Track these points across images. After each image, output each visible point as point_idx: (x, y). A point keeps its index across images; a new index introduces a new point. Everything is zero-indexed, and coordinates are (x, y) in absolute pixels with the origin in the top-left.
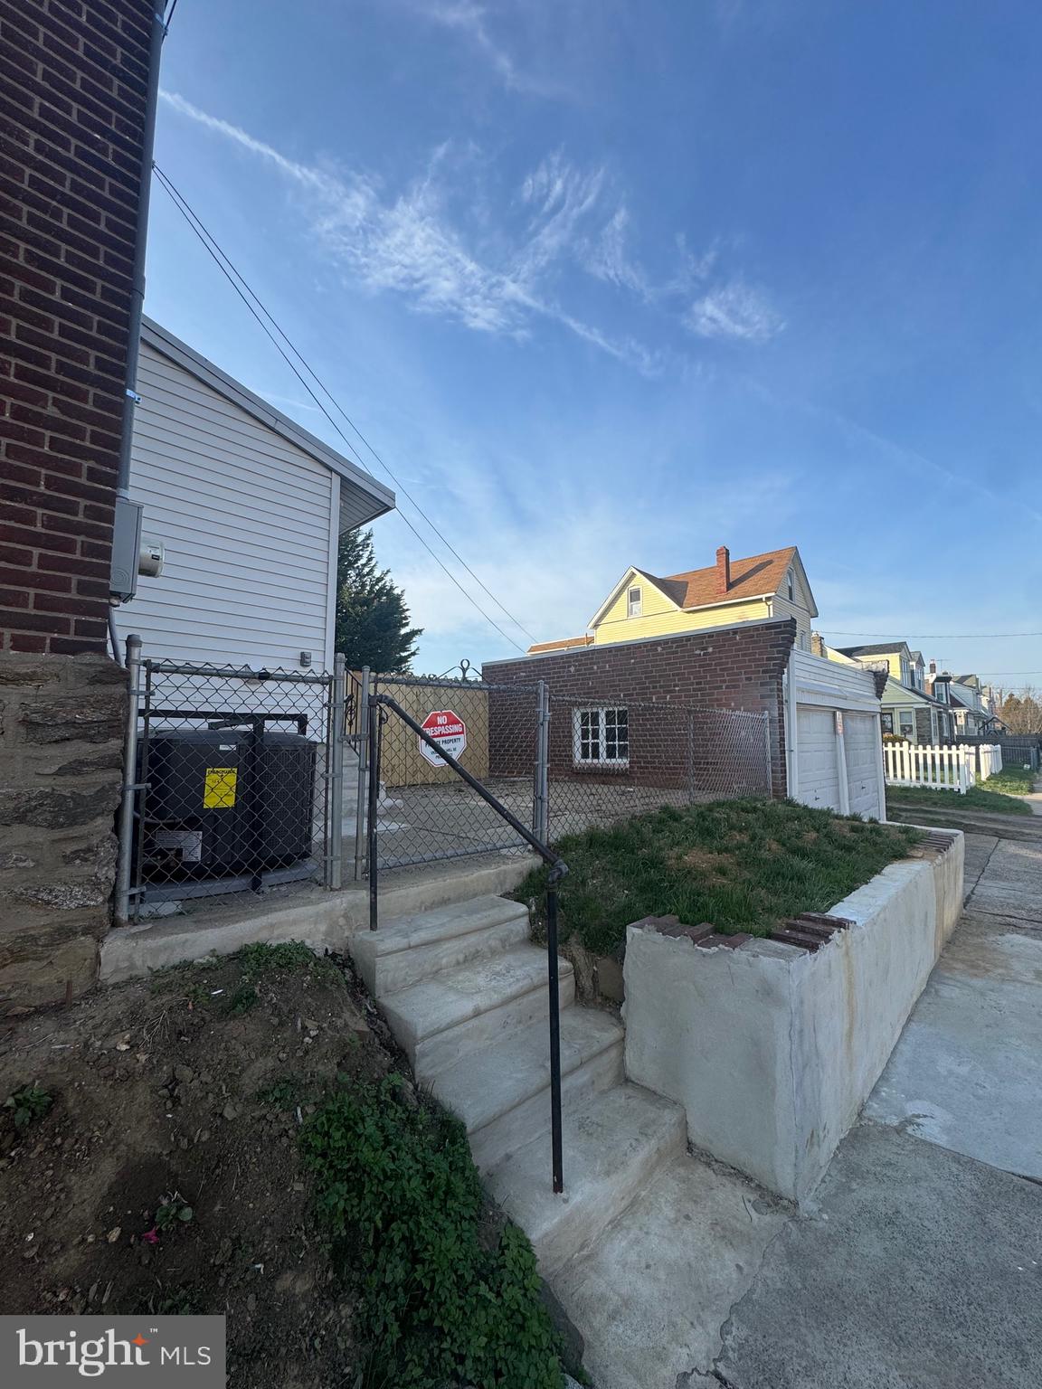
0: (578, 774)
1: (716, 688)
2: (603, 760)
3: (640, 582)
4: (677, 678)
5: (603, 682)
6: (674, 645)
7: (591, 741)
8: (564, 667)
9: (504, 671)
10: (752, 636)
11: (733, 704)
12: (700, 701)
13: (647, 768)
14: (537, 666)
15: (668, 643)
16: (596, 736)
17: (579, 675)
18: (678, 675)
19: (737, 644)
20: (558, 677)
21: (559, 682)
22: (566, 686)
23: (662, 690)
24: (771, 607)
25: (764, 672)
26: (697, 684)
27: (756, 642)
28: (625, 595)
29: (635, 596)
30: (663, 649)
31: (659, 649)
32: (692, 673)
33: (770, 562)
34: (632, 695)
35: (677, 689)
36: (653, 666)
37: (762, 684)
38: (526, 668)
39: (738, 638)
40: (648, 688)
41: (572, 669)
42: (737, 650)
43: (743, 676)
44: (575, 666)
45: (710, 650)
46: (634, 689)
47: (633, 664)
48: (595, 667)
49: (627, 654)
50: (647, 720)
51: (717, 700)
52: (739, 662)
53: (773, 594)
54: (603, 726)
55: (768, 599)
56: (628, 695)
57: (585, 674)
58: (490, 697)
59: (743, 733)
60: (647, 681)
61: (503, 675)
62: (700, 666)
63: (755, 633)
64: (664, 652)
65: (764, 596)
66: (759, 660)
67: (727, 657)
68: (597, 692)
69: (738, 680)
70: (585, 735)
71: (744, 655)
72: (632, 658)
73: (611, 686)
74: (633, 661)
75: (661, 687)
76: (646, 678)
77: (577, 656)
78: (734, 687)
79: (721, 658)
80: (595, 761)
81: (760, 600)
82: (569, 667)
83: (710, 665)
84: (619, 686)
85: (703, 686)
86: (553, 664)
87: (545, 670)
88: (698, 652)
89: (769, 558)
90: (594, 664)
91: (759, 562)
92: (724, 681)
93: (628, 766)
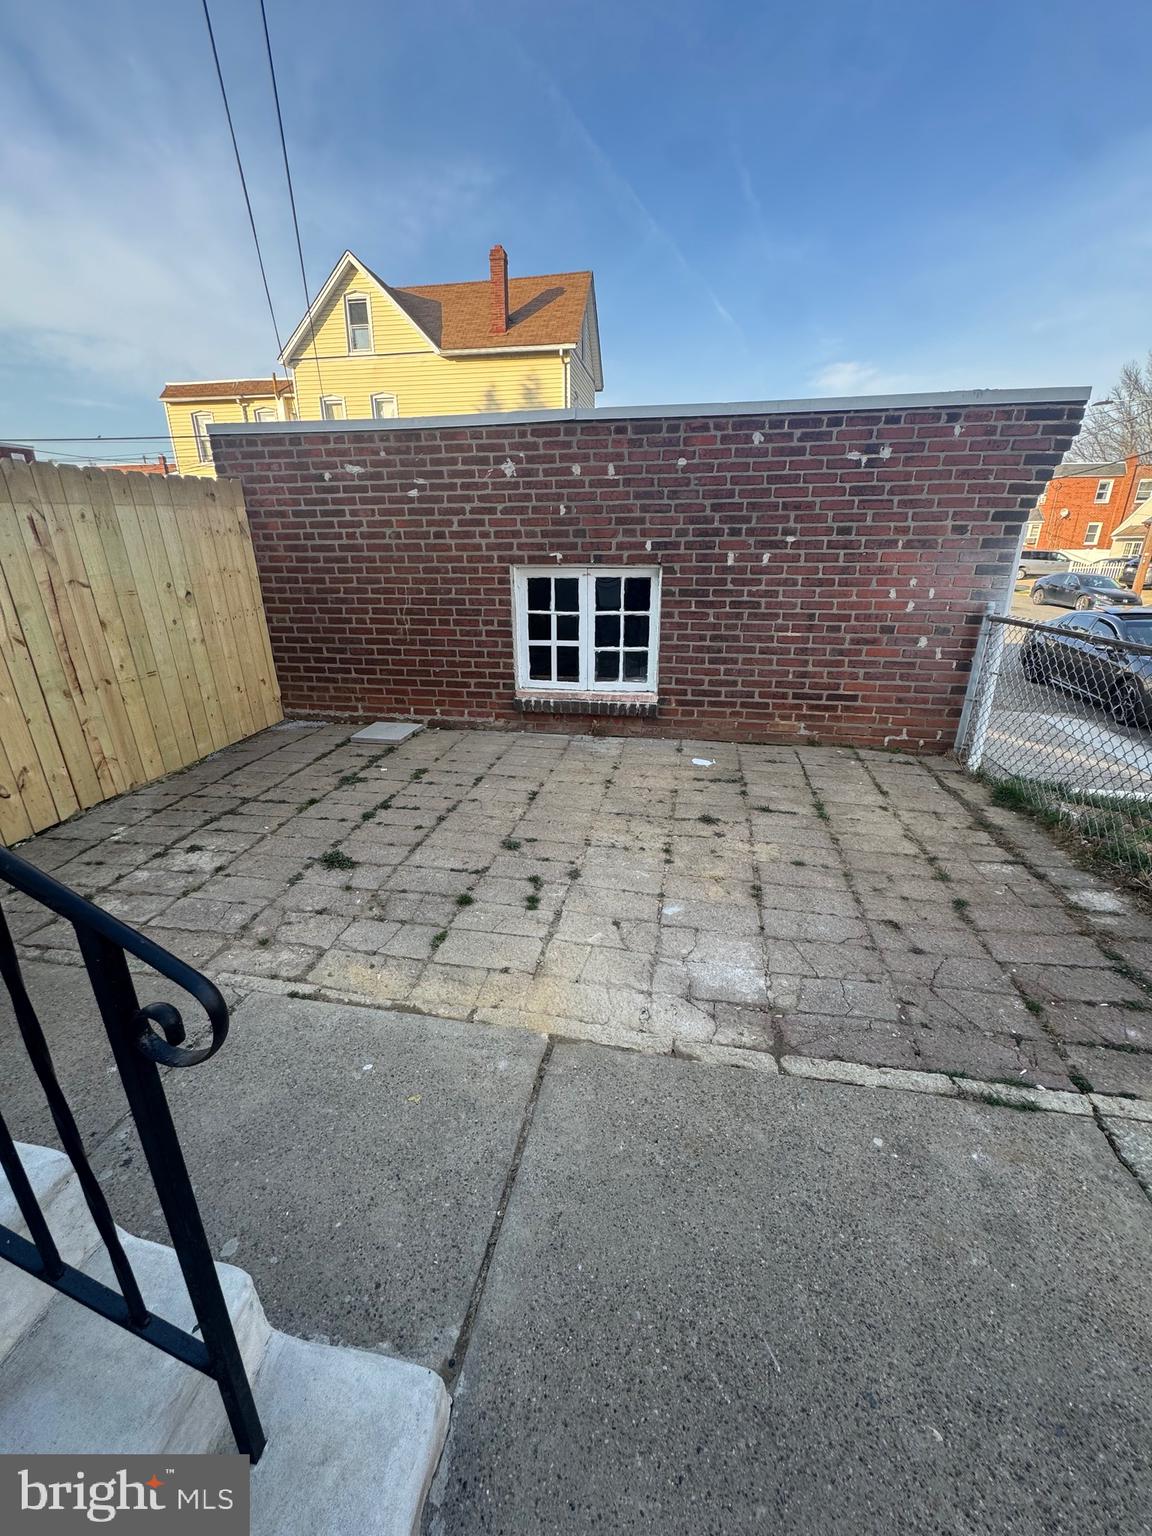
0: (526, 714)
1: (881, 545)
2: (588, 686)
3: (364, 286)
4: (792, 515)
5: (598, 509)
6: (798, 433)
7: (554, 643)
8: (484, 461)
9: (289, 454)
10: (991, 431)
11: (913, 582)
12: (844, 570)
13: (700, 704)
14: (399, 451)
15: (780, 424)
16: (569, 629)
17: (528, 485)
18: (797, 507)
19: (952, 446)
20: (465, 486)
21: (469, 499)
22: (492, 511)
23: (751, 540)
24: (568, 366)
25: (997, 517)
26: (843, 531)
27: (996, 446)
28: (340, 312)
29: (358, 313)
30: (768, 438)
31: (757, 437)
32: (831, 506)
33: (560, 291)
34: (676, 545)
35: (790, 539)
36: (735, 481)
37: (986, 544)
38: (360, 451)
39: (957, 430)
40: (718, 532)
41: (509, 468)
42: (949, 461)
43: (949, 523)
44: (516, 460)
45: (886, 453)
46: (682, 533)
47: (685, 469)
48: (576, 469)
49: (669, 442)
50: (711, 605)
51: (881, 571)
52: (949, 489)
53: (574, 346)
54: (587, 613)
55: (566, 352)
56: (665, 546)
57: (546, 485)
58: (255, 526)
59: (923, 642)
60: (717, 516)
61: (289, 466)
62: (855, 491)
63: (1000, 424)
64: (770, 446)
65: (561, 347)
66: (994, 488)
67: (920, 476)
68: (580, 533)
69: (935, 531)
70: (538, 627)
71: (965, 474)
72: (682, 454)
73: (620, 521)
74: (682, 462)
75: (751, 532)
76: (715, 508)
77: (523, 434)
78: (924, 544)
79: (907, 476)
80: (568, 687)
81: (555, 353)
82: (500, 460)
83: (878, 490)
84: (642, 521)
85: (853, 537)
86: (449, 449)
87: (423, 463)
88: (854, 456)
89: (557, 284)
90: (573, 459)
91: (543, 288)
92: (905, 531)
93: (654, 700)
